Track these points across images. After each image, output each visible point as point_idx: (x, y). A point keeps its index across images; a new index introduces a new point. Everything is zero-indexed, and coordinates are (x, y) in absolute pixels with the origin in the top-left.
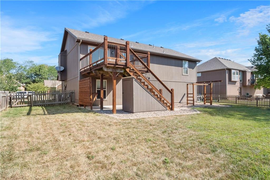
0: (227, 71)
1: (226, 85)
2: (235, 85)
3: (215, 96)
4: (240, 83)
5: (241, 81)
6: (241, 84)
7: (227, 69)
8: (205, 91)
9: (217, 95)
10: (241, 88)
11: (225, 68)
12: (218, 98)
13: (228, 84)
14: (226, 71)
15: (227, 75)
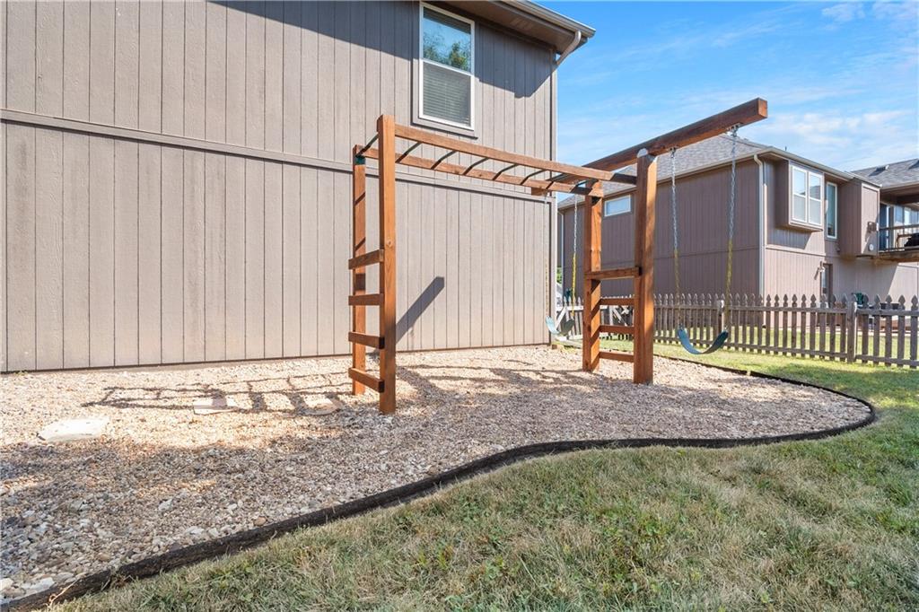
0: (764, 171)
1: (756, 249)
2: (804, 248)
3: (696, 306)
4: (826, 240)
5: (830, 232)
6: (833, 248)
7: (763, 158)
8: (596, 246)
9: (707, 300)
10: (829, 267)
11: (754, 152)
12: (716, 315)
13: (768, 243)
14: (761, 167)
15: (764, 191)
